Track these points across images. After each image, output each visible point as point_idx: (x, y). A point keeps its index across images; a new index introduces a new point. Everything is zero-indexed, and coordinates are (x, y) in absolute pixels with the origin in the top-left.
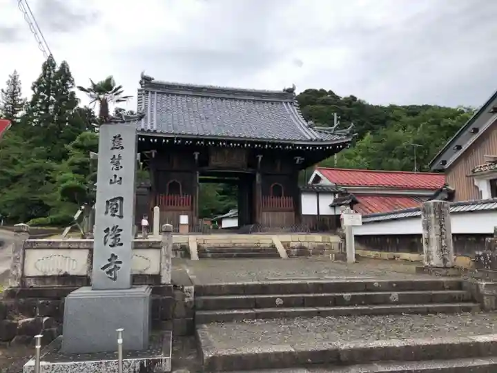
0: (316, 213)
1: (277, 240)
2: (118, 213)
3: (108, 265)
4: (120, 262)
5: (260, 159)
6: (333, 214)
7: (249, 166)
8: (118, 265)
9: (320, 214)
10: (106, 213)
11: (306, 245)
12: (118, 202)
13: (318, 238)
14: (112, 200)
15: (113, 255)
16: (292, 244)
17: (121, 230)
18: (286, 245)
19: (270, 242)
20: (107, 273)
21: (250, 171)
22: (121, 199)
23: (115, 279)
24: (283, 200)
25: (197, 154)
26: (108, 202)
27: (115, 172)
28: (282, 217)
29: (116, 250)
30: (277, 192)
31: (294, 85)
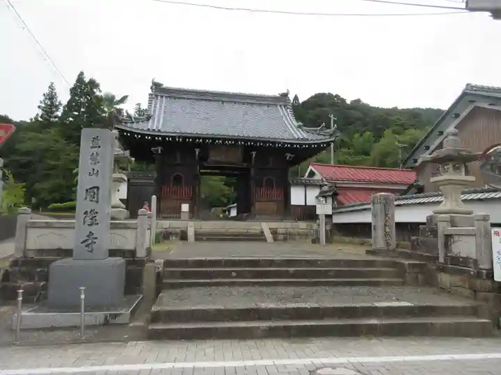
0: (304, 204)
1: (266, 227)
2: (95, 199)
3: (87, 240)
4: (96, 238)
5: (254, 155)
7: (244, 161)
8: (95, 241)
9: (308, 204)
10: (86, 198)
11: (291, 231)
12: (96, 190)
13: (302, 225)
14: (90, 189)
15: (90, 232)
16: (279, 231)
17: (97, 213)
18: (274, 233)
19: (258, 228)
20: (86, 246)
21: (245, 165)
22: (98, 188)
23: (91, 251)
24: (275, 191)
25: (197, 151)
26: (87, 190)
27: (94, 167)
28: (273, 206)
29: (93, 229)
30: (270, 184)
31: (288, 90)
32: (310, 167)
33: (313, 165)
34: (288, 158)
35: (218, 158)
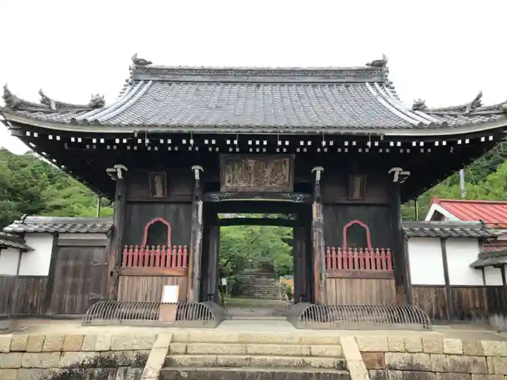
0: (442, 282)
5: (318, 176)
6: (481, 283)
7: (298, 188)
9: (452, 283)
11: (422, 360)
16: (389, 359)
18: (373, 361)
19: (334, 351)
21: (299, 198)
24: (370, 254)
25: (197, 169)
28: (367, 289)
30: (357, 238)
31: (384, 56)
32: (435, 207)
33: (439, 203)
34: (396, 179)
35: (242, 185)
